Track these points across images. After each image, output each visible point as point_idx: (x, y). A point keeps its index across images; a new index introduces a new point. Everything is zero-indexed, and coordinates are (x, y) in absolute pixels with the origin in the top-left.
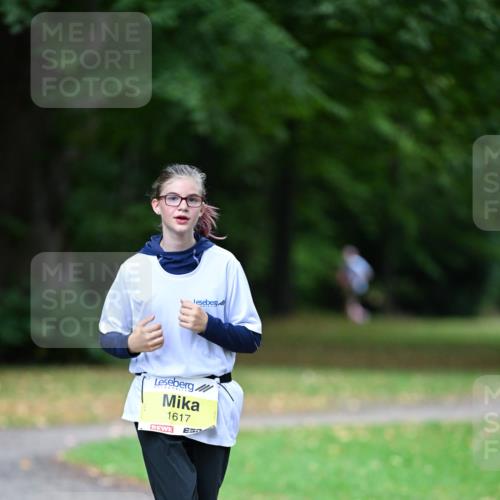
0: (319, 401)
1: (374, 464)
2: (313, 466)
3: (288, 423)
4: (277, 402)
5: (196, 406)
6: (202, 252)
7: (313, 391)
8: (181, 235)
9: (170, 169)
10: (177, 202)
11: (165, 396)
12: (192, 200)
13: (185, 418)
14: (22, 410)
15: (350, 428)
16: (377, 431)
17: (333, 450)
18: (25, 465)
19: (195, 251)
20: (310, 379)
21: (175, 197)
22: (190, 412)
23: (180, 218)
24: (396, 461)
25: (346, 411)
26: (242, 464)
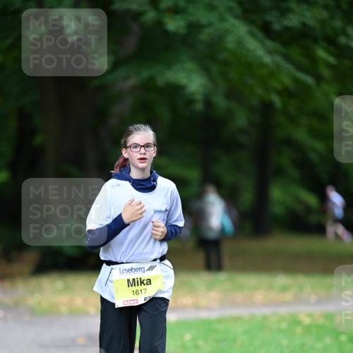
0: (288, 296)
1: (328, 340)
2: (285, 342)
3: (267, 311)
4: (259, 297)
5: (149, 282)
7: (285, 289)
10: (138, 149)
11: (128, 280)
12: (148, 147)
14: (78, 302)
15: (311, 315)
16: (329, 317)
17: (299, 330)
18: (81, 341)
20: (281, 280)
23: (141, 159)
24: (343, 338)
25: (308, 303)
26: (234, 340)
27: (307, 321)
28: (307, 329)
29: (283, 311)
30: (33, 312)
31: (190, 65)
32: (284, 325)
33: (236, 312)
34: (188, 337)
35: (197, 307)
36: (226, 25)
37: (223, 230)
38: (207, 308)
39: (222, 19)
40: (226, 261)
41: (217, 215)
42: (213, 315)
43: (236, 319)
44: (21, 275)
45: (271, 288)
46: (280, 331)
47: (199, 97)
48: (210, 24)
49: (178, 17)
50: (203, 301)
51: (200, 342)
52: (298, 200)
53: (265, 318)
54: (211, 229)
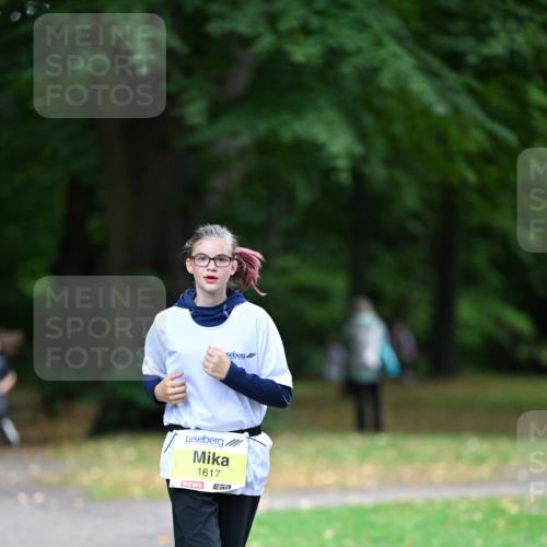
0: (485, 471)
1: (545, 539)
2: (478, 543)
3: (452, 494)
4: (439, 472)
5: (226, 461)
6: (233, 307)
7: (479, 460)
8: (212, 294)
9: (201, 230)
10: (205, 263)
11: (196, 453)
12: (221, 260)
13: (215, 473)
15: (518, 501)
17: (500, 524)
18: (162, 541)
19: (225, 307)
20: (473, 445)
21: (204, 257)
22: (220, 467)
23: (209, 277)
25: (514, 481)
26: (401, 540)
27: (514, 509)
28: (514, 522)
29: (476, 493)
30: (89, 496)
31: (332, 115)
32: (478, 517)
33: (404, 496)
34: (329, 534)
35: (344, 488)
36: (383, 53)
37: (383, 368)
38: (360, 490)
39: (379, 43)
40: (388, 417)
41: (374, 345)
42: (368, 501)
43: (403, 507)
44: (71, 438)
45: (458, 458)
46: (472, 524)
47: (342, 163)
48: (359, 51)
49: (311, 40)
50: (352, 480)
51: (348, 542)
52: (500, 323)
53: (448, 504)
54: (364, 367)
